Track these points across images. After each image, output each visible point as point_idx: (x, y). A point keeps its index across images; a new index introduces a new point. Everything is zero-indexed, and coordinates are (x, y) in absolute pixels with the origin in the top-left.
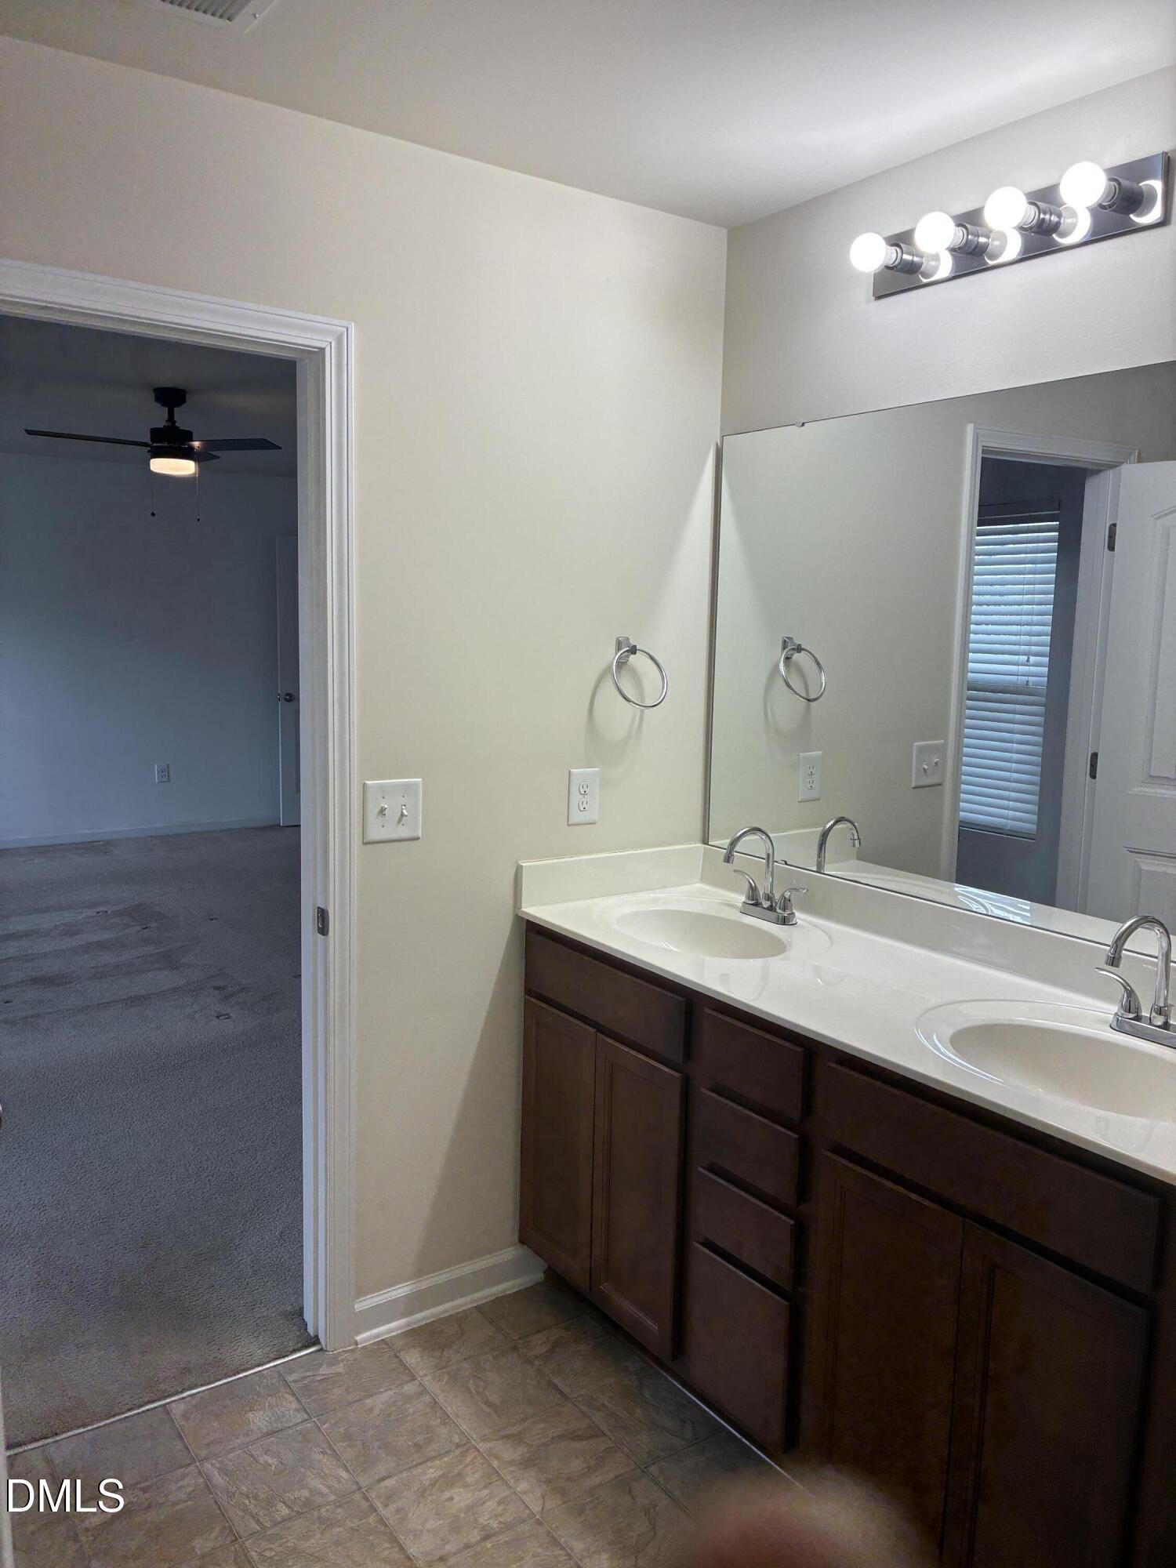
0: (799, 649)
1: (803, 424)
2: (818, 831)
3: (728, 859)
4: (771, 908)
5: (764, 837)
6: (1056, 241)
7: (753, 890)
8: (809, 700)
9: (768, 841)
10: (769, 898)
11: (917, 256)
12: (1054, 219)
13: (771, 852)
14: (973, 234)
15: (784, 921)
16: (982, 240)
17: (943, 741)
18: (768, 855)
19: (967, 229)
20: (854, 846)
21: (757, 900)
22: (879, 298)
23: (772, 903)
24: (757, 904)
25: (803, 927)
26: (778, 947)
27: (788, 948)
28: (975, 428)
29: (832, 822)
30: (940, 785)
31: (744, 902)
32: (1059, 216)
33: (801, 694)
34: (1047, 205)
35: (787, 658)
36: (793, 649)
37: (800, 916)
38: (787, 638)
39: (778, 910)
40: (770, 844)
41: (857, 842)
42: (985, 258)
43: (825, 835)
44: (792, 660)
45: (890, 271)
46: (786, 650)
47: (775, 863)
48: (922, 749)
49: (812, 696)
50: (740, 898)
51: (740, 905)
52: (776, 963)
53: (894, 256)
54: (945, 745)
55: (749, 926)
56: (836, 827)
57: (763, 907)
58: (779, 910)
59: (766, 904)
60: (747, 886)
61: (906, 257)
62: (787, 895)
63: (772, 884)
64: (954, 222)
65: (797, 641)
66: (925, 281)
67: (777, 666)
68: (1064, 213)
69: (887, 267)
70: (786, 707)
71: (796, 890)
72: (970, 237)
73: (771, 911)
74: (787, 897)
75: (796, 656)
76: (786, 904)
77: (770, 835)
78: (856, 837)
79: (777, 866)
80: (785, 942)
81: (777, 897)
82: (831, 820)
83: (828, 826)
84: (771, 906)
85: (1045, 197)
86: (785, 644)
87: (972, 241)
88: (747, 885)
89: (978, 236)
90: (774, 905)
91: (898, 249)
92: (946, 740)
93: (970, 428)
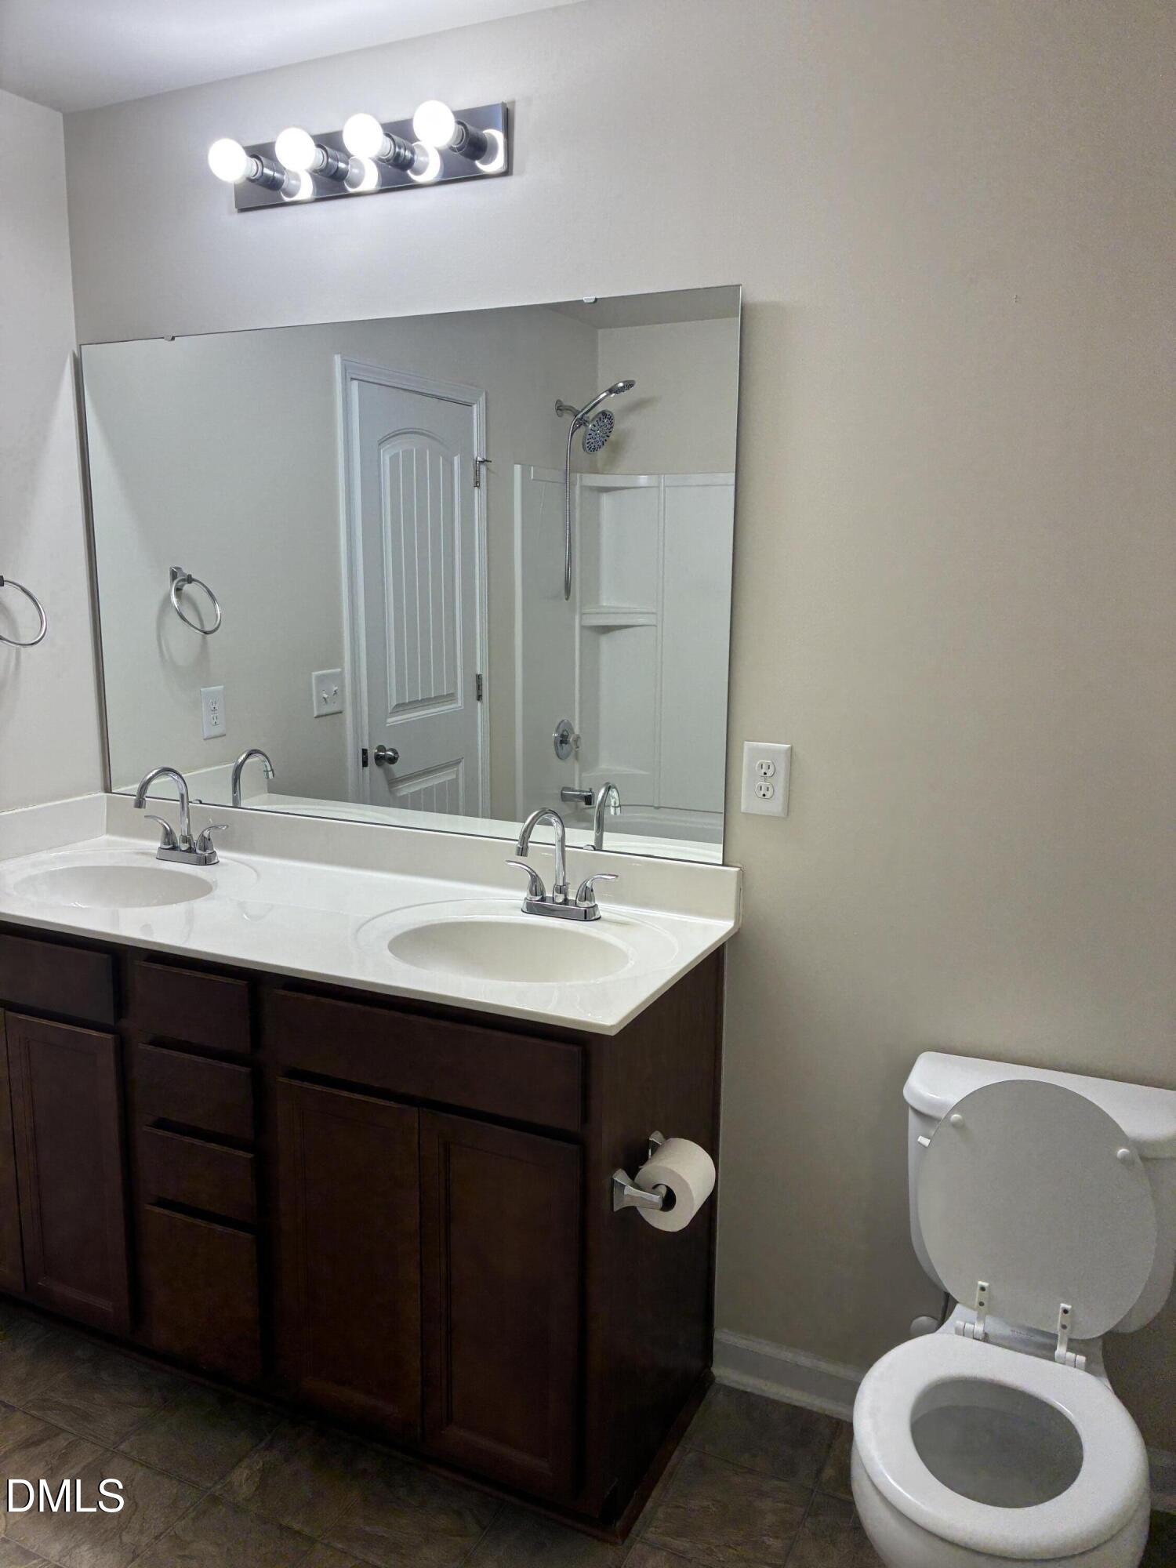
0: (189, 580)
1: (173, 338)
2: (230, 767)
3: (140, 804)
4: (190, 850)
5: (176, 777)
6: (410, 178)
7: (168, 835)
8: (205, 633)
9: (181, 781)
10: (186, 840)
11: (278, 172)
12: (408, 154)
13: (184, 792)
14: (332, 158)
15: (206, 861)
16: (342, 165)
17: (339, 670)
18: (182, 796)
19: (326, 151)
20: (268, 777)
21: (174, 844)
22: (242, 210)
23: (190, 844)
24: (174, 848)
25: (226, 864)
26: (204, 889)
27: (214, 888)
28: (343, 360)
29: (244, 756)
30: (341, 712)
31: (160, 848)
32: (413, 152)
33: (196, 626)
34: (402, 140)
35: (178, 590)
36: (183, 580)
37: (221, 855)
38: (175, 568)
39: (198, 851)
40: (183, 785)
41: (270, 773)
42: (346, 185)
43: (238, 769)
44: (183, 591)
45: (252, 184)
46: (175, 582)
47: (190, 804)
48: (321, 679)
49: (207, 629)
50: (155, 845)
51: (156, 852)
52: (200, 905)
53: (255, 168)
54: (342, 673)
55: (170, 872)
56: (248, 761)
57: (181, 850)
58: (200, 852)
59: (184, 847)
60: (161, 831)
61: (267, 171)
62: (206, 834)
63: (189, 825)
64: (315, 142)
65: (187, 571)
66: (287, 199)
67: (168, 599)
68: (417, 151)
69: (250, 180)
70: (182, 640)
71: (216, 827)
72: (330, 160)
73: (190, 852)
74: (206, 836)
75: (187, 588)
76: (206, 843)
77: (183, 775)
78: (269, 769)
79: (193, 807)
80: (210, 881)
81: (195, 838)
82: (243, 753)
83: (240, 760)
84: (190, 848)
85: (400, 131)
86: (174, 575)
87: (332, 165)
88: (162, 829)
89: (338, 161)
90: (193, 846)
91: (258, 162)
92: (343, 669)
93: (337, 359)
